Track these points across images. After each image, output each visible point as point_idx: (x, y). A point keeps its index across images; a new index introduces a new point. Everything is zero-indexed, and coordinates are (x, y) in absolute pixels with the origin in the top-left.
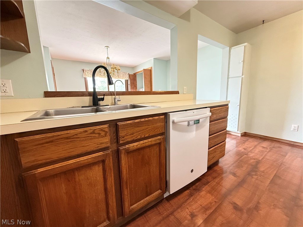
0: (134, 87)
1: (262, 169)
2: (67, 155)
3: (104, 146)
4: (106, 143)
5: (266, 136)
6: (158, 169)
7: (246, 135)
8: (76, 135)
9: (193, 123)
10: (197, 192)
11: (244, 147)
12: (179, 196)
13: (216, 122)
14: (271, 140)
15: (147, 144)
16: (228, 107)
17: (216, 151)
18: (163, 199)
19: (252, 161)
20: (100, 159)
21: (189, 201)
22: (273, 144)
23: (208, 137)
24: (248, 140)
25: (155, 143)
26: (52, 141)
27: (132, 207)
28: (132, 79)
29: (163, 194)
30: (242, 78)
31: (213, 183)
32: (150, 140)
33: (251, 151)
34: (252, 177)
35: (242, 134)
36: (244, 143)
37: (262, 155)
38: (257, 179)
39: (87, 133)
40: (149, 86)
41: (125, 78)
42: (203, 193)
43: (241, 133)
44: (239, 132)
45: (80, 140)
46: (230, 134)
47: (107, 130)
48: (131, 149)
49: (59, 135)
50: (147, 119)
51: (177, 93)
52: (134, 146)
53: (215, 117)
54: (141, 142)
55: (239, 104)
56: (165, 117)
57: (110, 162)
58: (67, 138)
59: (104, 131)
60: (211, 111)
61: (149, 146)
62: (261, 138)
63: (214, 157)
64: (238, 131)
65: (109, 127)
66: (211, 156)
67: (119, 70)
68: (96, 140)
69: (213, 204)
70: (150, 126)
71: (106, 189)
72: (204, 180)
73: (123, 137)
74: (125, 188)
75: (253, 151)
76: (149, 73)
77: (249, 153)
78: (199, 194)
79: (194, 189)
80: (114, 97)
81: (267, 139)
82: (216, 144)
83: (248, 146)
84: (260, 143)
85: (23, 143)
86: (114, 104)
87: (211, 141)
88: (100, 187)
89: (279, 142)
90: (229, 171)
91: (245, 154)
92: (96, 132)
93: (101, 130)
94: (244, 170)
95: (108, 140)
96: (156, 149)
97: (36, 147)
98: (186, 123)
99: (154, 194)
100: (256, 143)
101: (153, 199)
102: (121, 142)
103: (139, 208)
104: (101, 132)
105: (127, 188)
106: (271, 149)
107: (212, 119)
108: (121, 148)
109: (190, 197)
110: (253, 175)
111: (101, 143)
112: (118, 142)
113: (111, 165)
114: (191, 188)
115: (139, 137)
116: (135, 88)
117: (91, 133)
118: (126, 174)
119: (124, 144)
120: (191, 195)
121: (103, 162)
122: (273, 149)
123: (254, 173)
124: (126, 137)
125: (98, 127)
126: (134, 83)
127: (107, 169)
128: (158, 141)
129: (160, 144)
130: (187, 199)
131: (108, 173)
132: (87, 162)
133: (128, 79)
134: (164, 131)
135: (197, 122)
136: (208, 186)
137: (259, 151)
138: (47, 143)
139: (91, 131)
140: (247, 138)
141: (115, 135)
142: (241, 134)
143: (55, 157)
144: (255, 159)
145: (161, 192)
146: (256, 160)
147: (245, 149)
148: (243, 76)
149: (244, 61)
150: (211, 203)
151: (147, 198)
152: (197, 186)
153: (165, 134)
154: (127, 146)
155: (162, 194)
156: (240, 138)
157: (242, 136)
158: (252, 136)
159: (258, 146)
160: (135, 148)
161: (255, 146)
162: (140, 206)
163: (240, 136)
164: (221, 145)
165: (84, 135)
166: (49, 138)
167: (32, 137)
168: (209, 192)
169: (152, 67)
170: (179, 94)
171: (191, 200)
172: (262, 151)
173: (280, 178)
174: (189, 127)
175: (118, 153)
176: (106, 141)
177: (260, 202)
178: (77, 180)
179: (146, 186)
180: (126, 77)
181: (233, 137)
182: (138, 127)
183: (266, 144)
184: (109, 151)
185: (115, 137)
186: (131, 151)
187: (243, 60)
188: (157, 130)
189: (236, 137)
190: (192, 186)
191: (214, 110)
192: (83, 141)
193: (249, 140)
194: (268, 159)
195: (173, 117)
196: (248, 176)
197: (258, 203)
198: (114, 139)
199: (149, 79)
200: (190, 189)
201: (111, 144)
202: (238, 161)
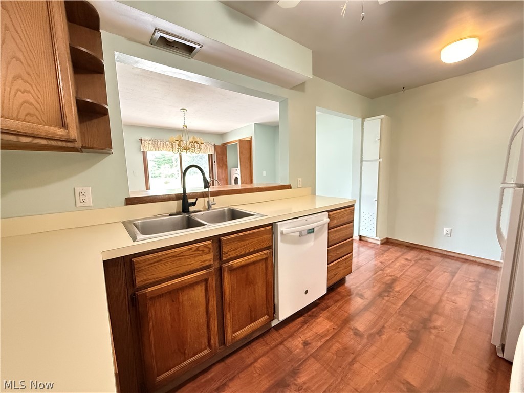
0: (222, 166)
1: (397, 289)
2: (173, 274)
3: (207, 263)
4: (209, 260)
5: (414, 244)
6: (264, 289)
7: (388, 242)
8: (182, 253)
9: (307, 233)
10: (312, 319)
11: (381, 260)
12: (290, 324)
13: (337, 228)
14: (420, 249)
15: (252, 260)
16: (354, 209)
17: (340, 266)
18: (271, 329)
19: (388, 278)
20: (204, 278)
21: (301, 330)
22: (421, 254)
23: (327, 249)
24: (389, 249)
25: (260, 258)
26: (161, 260)
27: (235, 334)
28: (219, 153)
29: (271, 321)
30: (379, 162)
31: (334, 308)
32: (255, 255)
33: (389, 266)
34: (383, 299)
35: (383, 242)
36: (382, 254)
37: (401, 271)
38: (388, 301)
39: (192, 251)
40: (248, 165)
41: (209, 152)
42: (319, 320)
43: (381, 239)
44: (377, 238)
45: (185, 258)
46: (366, 241)
47: (210, 246)
48: (235, 266)
49: (167, 254)
50: (251, 232)
51: (289, 187)
52: (237, 263)
53: (335, 222)
54: (246, 258)
55: (376, 199)
56: (272, 227)
57: (213, 281)
58: (173, 257)
59: (208, 247)
60: (329, 216)
61: (254, 263)
62: (407, 246)
63: (336, 274)
64: (376, 236)
65: (213, 242)
66: (332, 273)
67: (202, 143)
68: (199, 258)
69: (330, 331)
70: (256, 239)
71: (208, 312)
72: (323, 305)
73: (227, 253)
74: (227, 310)
75: (392, 265)
76: (247, 146)
77: (387, 268)
78: (314, 321)
79: (309, 316)
80: (207, 199)
81: (415, 248)
82: (339, 257)
83: (387, 258)
84: (404, 254)
85: (138, 262)
86: (207, 207)
87: (331, 254)
88: (202, 309)
89: (430, 251)
90: (355, 292)
91: (381, 270)
92: (200, 249)
93: (205, 247)
94: (375, 290)
95: (211, 258)
96: (262, 266)
97: (148, 266)
98: (298, 234)
99: (260, 320)
100: (399, 254)
101: (259, 326)
102: (224, 259)
103: (242, 336)
104: (205, 249)
105: (229, 311)
106: (416, 262)
107: (332, 226)
108: (224, 265)
109: (304, 325)
110: (385, 296)
111: (205, 261)
112: (220, 259)
113: (214, 284)
114: (306, 315)
115: (243, 253)
116: (224, 167)
117: (195, 251)
118: (229, 294)
119: (228, 261)
120: (305, 323)
121: (206, 281)
122: (419, 261)
123: (386, 294)
124: (229, 253)
125: (202, 244)
126: (222, 160)
127: (210, 288)
128: (265, 257)
129: (266, 259)
130: (300, 328)
131: (210, 293)
132: (192, 281)
133: (213, 153)
134: (271, 244)
135: (311, 231)
136: (328, 311)
137: (400, 265)
138: (157, 262)
139: (195, 248)
140: (389, 246)
141: (217, 251)
142: (381, 241)
143: (163, 275)
144: (391, 276)
145: (268, 319)
146: (393, 277)
147: (382, 263)
148: (381, 160)
149: (380, 140)
150: (328, 330)
151: (252, 325)
152: (314, 312)
153: (271, 248)
154: (230, 263)
155: (269, 320)
156: (379, 247)
157: (382, 244)
158: (396, 243)
159: (400, 259)
160: (239, 264)
161: (397, 259)
162: (244, 334)
163: (380, 244)
164: (346, 259)
165: (189, 252)
166: (159, 256)
167: (145, 257)
168: (328, 318)
169: (252, 137)
170: (291, 188)
171: (305, 327)
172: (404, 265)
173: (415, 298)
174: (302, 237)
175: (220, 270)
176: (209, 258)
177: (386, 326)
178: (181, 300)
179: (251, 310)
180: (211, 150)
181: (371, 245)
182: (243, 241)
183: (411, 255)
184: (212, 270)
185: (217, 254)
186: (235, 269)
187: (379, 138)
188: (262, 244)
189: (374, 246)
190: (307, 312)
191: (334, 214)
192: (188, 258)
193: (391, 250)
194: (409, 276)
195: (282, 228)
196: (378, 297)
197: (383, 327)
198: (217, 256)
199: (248, 155)
200: (304, 315)
201: (214, 261)
202: (370, 279)
